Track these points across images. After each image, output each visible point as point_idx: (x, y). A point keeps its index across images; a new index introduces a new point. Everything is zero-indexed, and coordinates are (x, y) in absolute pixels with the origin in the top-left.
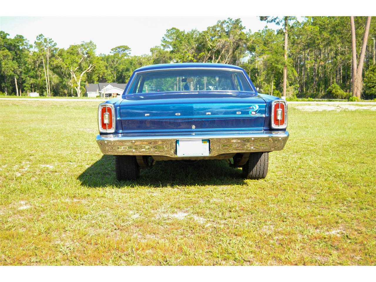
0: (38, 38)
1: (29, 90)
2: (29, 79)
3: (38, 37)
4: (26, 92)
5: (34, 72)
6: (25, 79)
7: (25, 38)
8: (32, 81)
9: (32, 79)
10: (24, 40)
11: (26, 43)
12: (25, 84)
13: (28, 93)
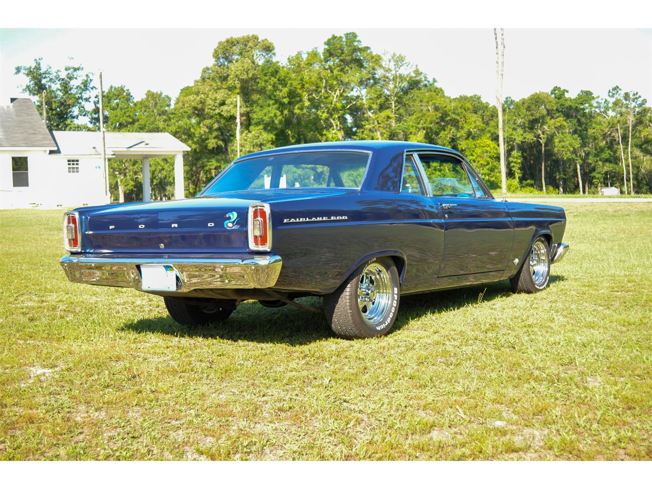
0: (611, 94)
1: (601, 183)
2: (601, 165)
3: (611, 91)
4: (597, 187)
5: (611, 153)
6: (595, 165)
7: (595, 95)
8: (608, 167)
9: (608, 164)
10: (593, 98)
11: (597, 102)
12: (594, 174)
13: (599, 189)
